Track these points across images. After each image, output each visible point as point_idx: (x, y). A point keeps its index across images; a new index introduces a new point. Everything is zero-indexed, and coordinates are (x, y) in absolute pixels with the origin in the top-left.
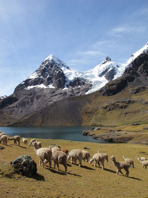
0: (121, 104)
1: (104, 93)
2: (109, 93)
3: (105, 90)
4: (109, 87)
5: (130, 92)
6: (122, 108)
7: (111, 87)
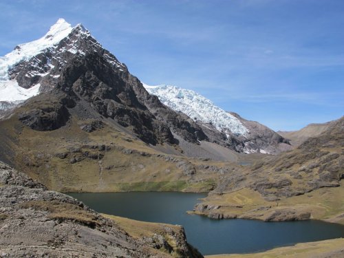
0: (93, 153)
1: (36, 123)
2: (46, 124)
3: (36, 119)
4: (44, 114)
5: (82, 128)
6: (95, 157)
7: (47, 114)
